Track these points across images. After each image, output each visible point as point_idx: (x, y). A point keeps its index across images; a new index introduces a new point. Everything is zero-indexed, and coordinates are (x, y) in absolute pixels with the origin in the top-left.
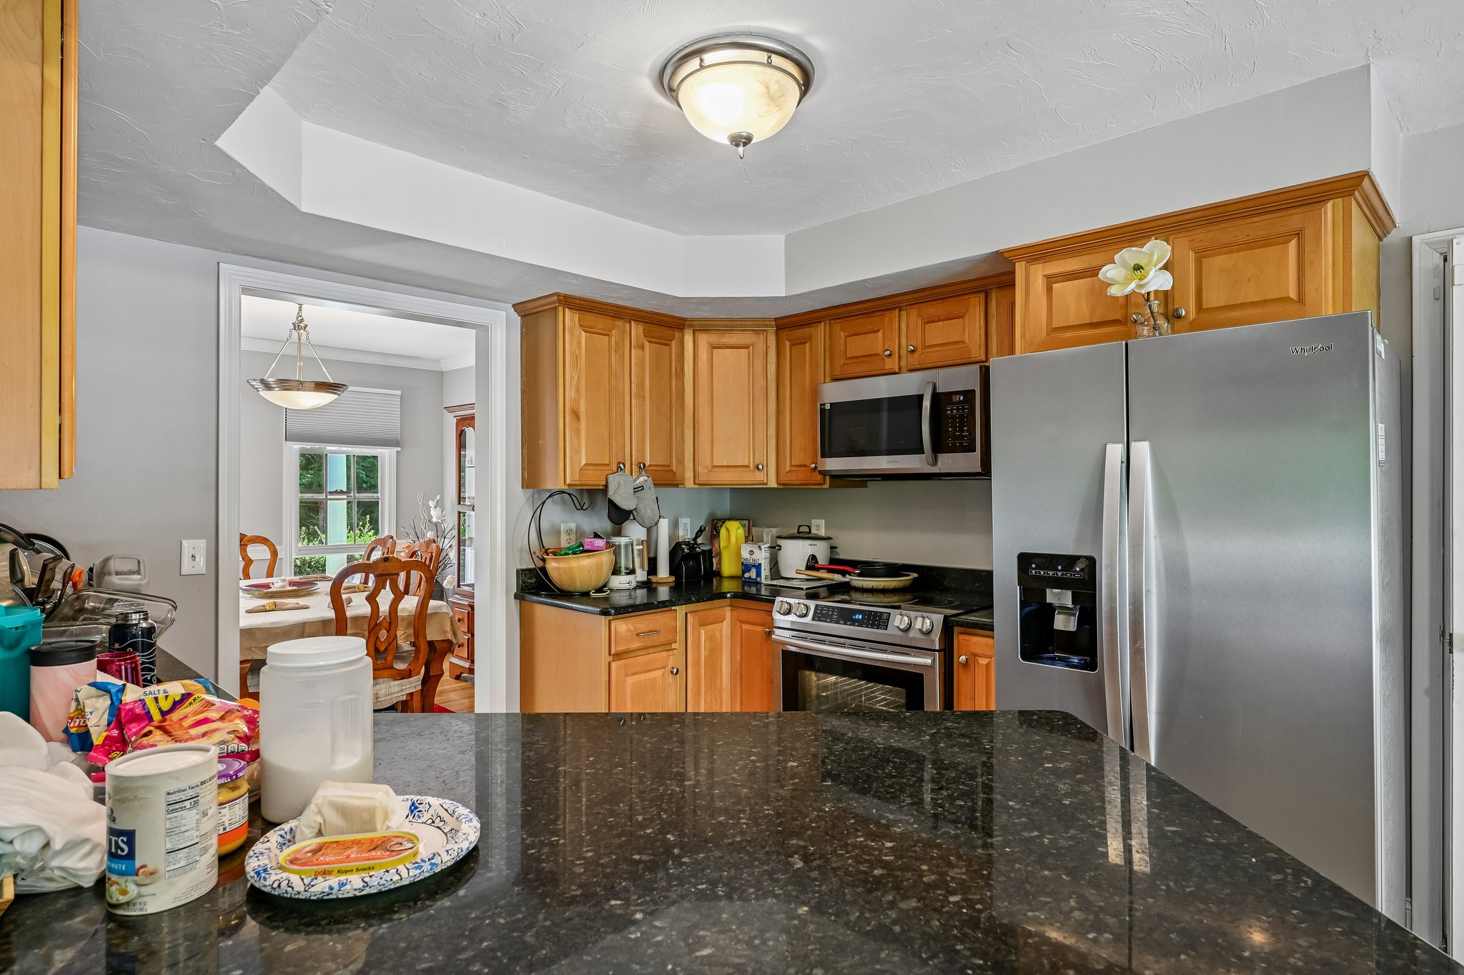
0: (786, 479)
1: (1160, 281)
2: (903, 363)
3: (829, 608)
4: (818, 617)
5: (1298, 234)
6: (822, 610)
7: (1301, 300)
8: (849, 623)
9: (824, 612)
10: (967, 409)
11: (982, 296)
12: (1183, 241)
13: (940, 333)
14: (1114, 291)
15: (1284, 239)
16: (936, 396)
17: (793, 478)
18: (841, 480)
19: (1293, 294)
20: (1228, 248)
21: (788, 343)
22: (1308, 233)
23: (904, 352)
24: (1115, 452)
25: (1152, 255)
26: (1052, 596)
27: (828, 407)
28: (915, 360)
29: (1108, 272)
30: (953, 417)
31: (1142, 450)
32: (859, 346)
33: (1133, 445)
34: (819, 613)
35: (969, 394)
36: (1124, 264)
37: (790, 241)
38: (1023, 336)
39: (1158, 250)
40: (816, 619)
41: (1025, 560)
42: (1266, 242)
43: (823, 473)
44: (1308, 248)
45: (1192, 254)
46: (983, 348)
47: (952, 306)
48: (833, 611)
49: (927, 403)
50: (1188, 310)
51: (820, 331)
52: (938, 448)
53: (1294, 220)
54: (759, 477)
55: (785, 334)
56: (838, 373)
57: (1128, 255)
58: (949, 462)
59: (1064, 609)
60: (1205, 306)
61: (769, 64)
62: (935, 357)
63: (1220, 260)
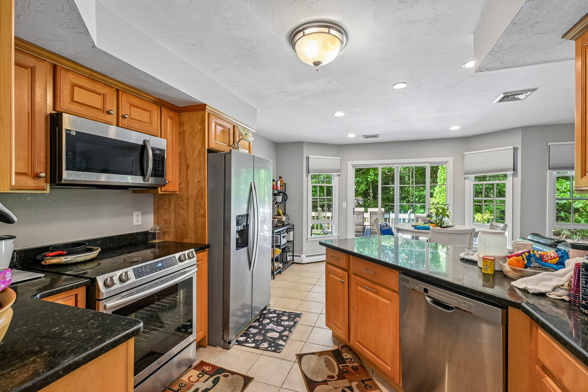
3: (142, 268)
4: (137, 275)
6: (138, 271)
8: (158, 270)
9: (140, 271)
10: (161, 158)
11: (158, 106)
13: (137, 114)
34: (137, 273)
35: (162, 152)
40: (137, 277)
47: (144, 104)
48: (145, 268)
56: (64, 108)
58: (152, 181)
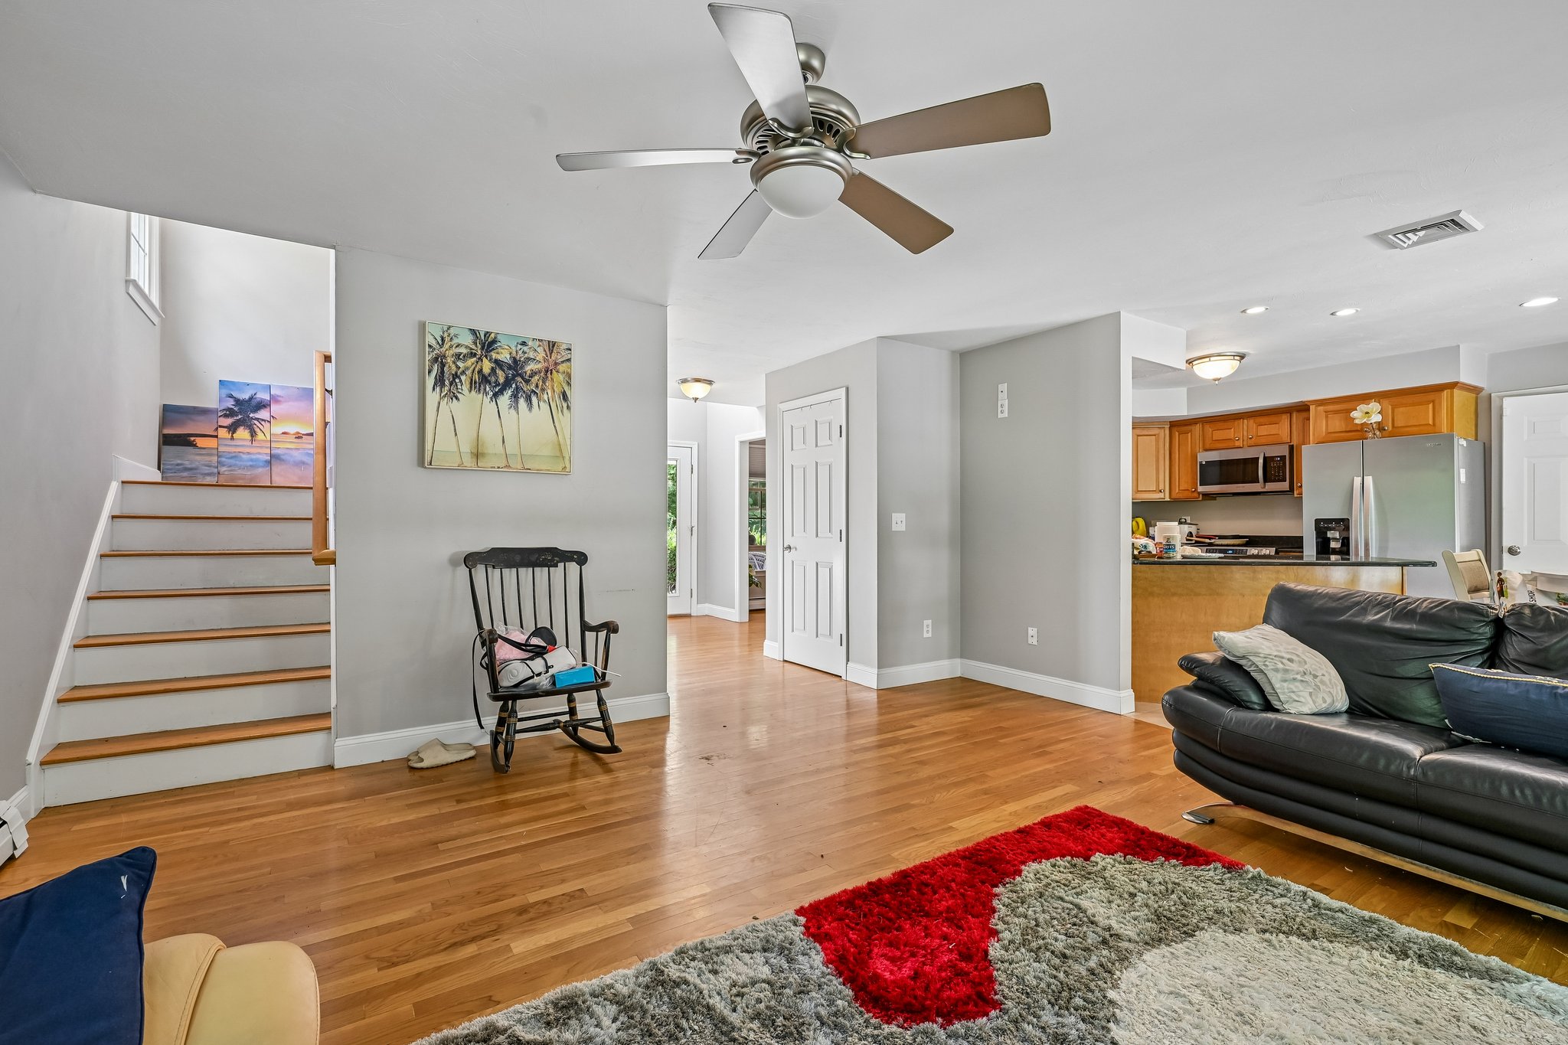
0: (1174, 496)
1: (1376, 418)
2: (1245, 443)
5: (1433, 402)
7: (1434, 425)
10: (1282, 463)
11: (1289, 415)
12: (1386, 402)
13: (1264, 430)
14: (1357, 421)
15: (1428, 403)
16: (1265, 458)
17: (1181, 496)
18: (1207, 496)
19: (1431, 422)
20: (1406, 405)
21: (1177, 433)
22: (1437, 402)
23: (1245, 438)
24: (1358, 481)
25: (1373, 409)
26: (1330, 534)
27: (1204, 463)
28: (1251, 442)
29: (1354, 414)
30: (1274, 467)
31: (1369, 480)
32: (1220, 435)
33: (1365, 477)
35: (1283, 458)
36: (1362, 412)
37: (1189, 391)
38: (1314, 435)
39: (1374, 406)
41: (1318, 521)
42: (1421, 404)
43: (1199, 493)
44: (1437, 407)
45: (1390, 407)
46: (1289, 437)
47: (1273, 419)
49: (1261, 461)
50: (1389, 427)
51: (1198, 428)
52: (1266, 480)
53: (1431, 396)
54: (1161, 495)
55: (1175, 429)
56: (1208, 446)
57: (1363, 407)
58: (1271, 486)
59: (1335, 539)
60: (1395, 425)
61: (1234, 359)
62: (1263, 440)
63: (1401, 409)
